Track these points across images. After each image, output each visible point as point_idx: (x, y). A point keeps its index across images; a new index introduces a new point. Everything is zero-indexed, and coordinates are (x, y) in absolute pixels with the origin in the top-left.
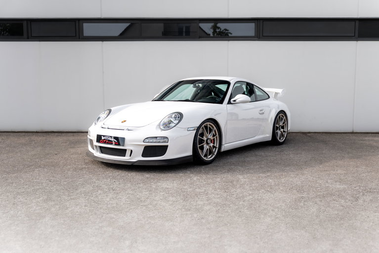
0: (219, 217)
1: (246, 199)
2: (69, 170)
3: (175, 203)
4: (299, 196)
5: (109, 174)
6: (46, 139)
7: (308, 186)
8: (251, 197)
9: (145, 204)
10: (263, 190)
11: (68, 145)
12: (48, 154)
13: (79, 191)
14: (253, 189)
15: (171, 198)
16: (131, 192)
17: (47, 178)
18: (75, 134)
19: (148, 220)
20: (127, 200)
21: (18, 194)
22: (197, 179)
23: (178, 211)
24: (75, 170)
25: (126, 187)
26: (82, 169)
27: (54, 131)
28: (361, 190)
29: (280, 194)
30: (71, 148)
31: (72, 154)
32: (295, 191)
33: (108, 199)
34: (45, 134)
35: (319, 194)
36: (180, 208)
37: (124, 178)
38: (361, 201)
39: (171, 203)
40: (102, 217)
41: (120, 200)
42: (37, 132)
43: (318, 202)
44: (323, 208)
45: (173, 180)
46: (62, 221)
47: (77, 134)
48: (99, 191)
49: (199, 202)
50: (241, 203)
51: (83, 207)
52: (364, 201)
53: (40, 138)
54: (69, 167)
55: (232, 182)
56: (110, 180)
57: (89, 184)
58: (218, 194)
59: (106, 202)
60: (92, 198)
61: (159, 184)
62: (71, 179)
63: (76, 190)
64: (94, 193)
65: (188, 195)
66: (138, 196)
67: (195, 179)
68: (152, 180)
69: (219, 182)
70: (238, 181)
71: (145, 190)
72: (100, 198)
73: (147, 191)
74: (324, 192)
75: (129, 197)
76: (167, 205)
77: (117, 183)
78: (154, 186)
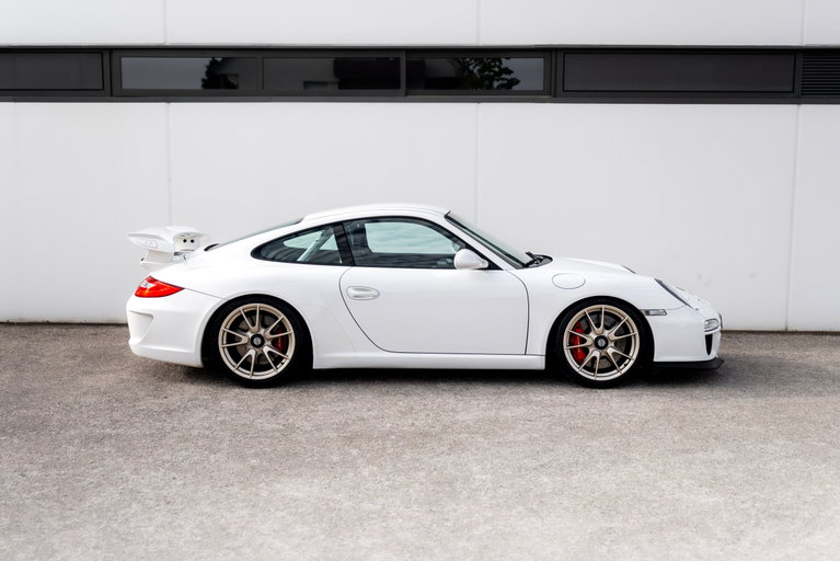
2: (70, 441)
5: (164, 454)
6: (28, 347)
7: (631, 496)
8: (488, 527)
10: (520, 508)
11: (79, 365)
12: (26, 393)
13: (88, 504)
15: (299, 529)
16: (208, 510)
17: (17, 466)
18: (99, 330)
20: (196, 531)
22: (371, 473)
24: (87, 440)
25: (200, 494)
26: (100, 440)
27: (51, 320)
28: (753, 513)
29: (559, 519)
30: (85, 373)
31: (85, 394)
32: (596, 511)
33: (151, 529)
34: (28, 328)
35: (652, 519)
37: (198, 467)
38: (745, 543)
39: (297, 541)
41: (179, 530)
42: (8, 323)
45: (314, 476)
47: (105, 329)
48: (134, 506)
54: (72, 432)
55: (451, 484)
57: (112, 485)
58: (411, 518)
59: (146, 536)
60: (115, 525)
61: (279, 486)
62: (73, 468)
63: (81, 501)
64: (122, 512)
65: (341, 519)
66: (223, 520)
67: (366, 473)
68: (263, 476)
69: (422, 483)
70: (467, 479)
71: (241, 504)
72: (132, 525)
73: (246, 507)
74: (665, 514)
75: (202, 523)
76: (287, 547)
77: (179, 483)
78: (264, 494)
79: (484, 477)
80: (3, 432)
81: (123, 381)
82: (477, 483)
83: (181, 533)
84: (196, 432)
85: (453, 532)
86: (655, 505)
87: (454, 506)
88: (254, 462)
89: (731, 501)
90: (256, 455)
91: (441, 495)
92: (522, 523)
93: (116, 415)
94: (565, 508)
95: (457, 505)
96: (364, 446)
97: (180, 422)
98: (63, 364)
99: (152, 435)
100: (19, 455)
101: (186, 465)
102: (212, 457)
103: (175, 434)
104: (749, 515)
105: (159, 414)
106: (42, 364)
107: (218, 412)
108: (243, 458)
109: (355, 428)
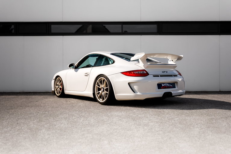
1: (175, 119)
3: (128, 122)
4: (210, 118)
5: (76, 109)
9: (108, 123)
10: (184, 115)
12: (31, 101)
13: (60, 117)
19: (114, 130)
20: (95, 121)
21: (19, 119)
25: (91, 115)
27: (31, 92)
29: (196, 117)
31: (47, 101)
32: (205, 115)
33: (81, 121)
34: (25, 93)
36: (133, 124)
39: (125, 122)
40: (81, 129)
42: (20, 93)
46: (54, 132)
48: (74, 117)
49: (144, 121)
50: (173, 121)
51: (66, 125)
56: (79, 112)
57: (65, 114)
61: (112, 113)
63: (57, 117)
64: (71, 118)
66: (101, 119)
67: (135, 111)
68: (107, 112)
71: (104, 116)
72: (75, 120)
78: (109, 114)
83: (90, 121)
88: (102, 110)
95: (165, 115)
102: (90, 109)
108: (99, 109)
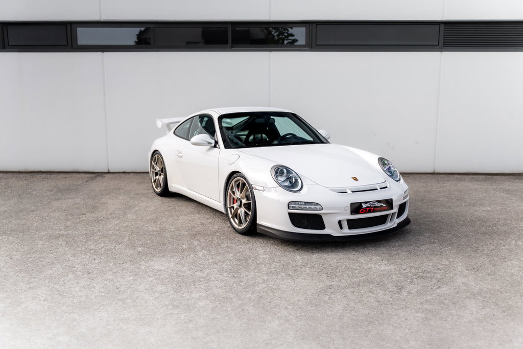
0: (214, 319)
1: (257, 288)
2: (40, 239)
3: (163, 295)
4: (328, 283)
5: (91, 245)
6: (27, 185)
7: (344, 267)
8: (264, 285)
9: (124, 297)
10: (283, 274)
11: (54, 195)
12: (21, 211)
13: (44, 274)
14: (271, 273)
15: (160, 288)
16: (111, 277)
17: (8, 253)
18: (68, 175)
19: (119, 323)
20: (102, 290)
22: (204, 255)
23: (162, 309)
24: (50, 237)
25: (107, 268)
26: (57, 238)
27: (42, 170)
28: (410, 275)
29: (303, 280)
30: (56, 200)
31: (54, 211)
32: (324, 276)
33: (77, 289)
34: (29, 175)
35: (354, 280)
36: (167, 303)
37: (109, 252)
38: (404, 293)
39: (157, 295)
40: (62, 318)
42: (20, 172)
43: (349, 295)
44: (352, 304)
45: (172, 257)
47: (70, 175)
48: (70, 275)
49: (195, 295)
50: (248, 296)
51: (42, 302)
52: (409, 293)
53: (21, 183)
54: (43, 233)
56: (90, 256)
57: (59, 263)
58: (222, 281)
59: (74, 293)
60: (58, 287)
61: (152, 263)
62: (39, 254)
63: (41, 273)
64: (63, 279)
65: (184, 282)
66: (118, 283)
67: (200, 255)
68: (144, 257)
69: (230, 260)
70: (255, 258)
71: (129, 274)
72: (67, 286)
73: (132, 275)
74: (362, 277)
75: (106, 285)
76: (151, 298)
77: (98, 261)
78: (143, 267)
79: (265, 256)
80: (5, 233)
81: (76, 204)
82: (261, 260)
83: (93, 291)
84: (111, 232)
85: (244, 288)
86: (357, 271)
87: (247, 273)
88: (140, 249)
89: (398, 269)
90: (142, 245)
91: (240, 267)
92: (283, 282)
93: (69, 223)
94: (308, 274)
95: (249, 272)
96: (202, 239)
97: (103, 227)
98: (45, 194)
99: (86, 234)
100: (11, 247)
101: (102, 251)
102: (117, 247)
103: (99, 234)
104: (407, 277)
105: (92, 222)
106: (33, 195)
107: (125, 221)
108: (134, 247)
109: (199, 229)
